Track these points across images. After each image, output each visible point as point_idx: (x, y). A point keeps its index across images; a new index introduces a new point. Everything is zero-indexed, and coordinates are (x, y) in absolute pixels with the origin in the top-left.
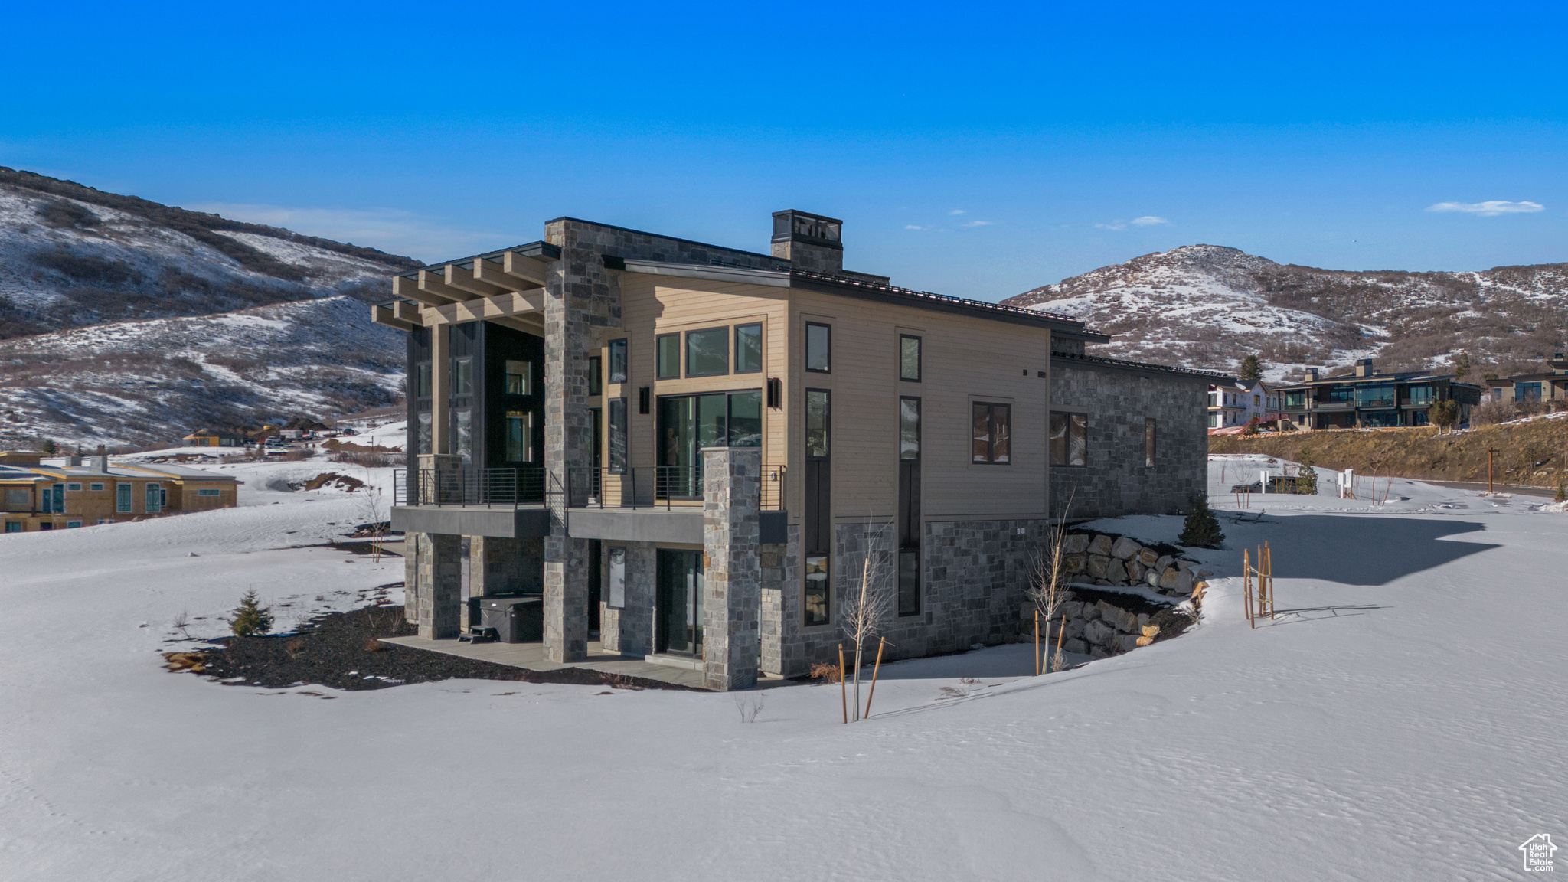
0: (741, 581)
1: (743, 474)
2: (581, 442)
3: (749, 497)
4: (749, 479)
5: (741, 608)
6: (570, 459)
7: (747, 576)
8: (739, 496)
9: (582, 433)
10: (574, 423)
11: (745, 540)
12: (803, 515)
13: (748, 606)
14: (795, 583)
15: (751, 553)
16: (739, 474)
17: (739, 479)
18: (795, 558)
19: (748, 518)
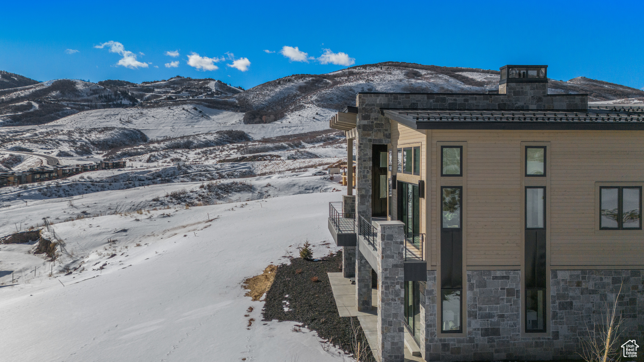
0: (391, 303)
1: (392, 240)
2: (367, 202)
3: (396, 254)
4: (397, 243)
5: (391, 319)
6: (361, 210)
7: (395, 300)
8: (388, 252)
9: (368, 197)
10: (363, 192)
11: (394, 278)
12: (439, 264)
13: (396, 318)
14: (433, 306)
15: (398, 287)
16: (388, 240)
17: (388, 243)
18: (433, 290)
19: (395, 266)
